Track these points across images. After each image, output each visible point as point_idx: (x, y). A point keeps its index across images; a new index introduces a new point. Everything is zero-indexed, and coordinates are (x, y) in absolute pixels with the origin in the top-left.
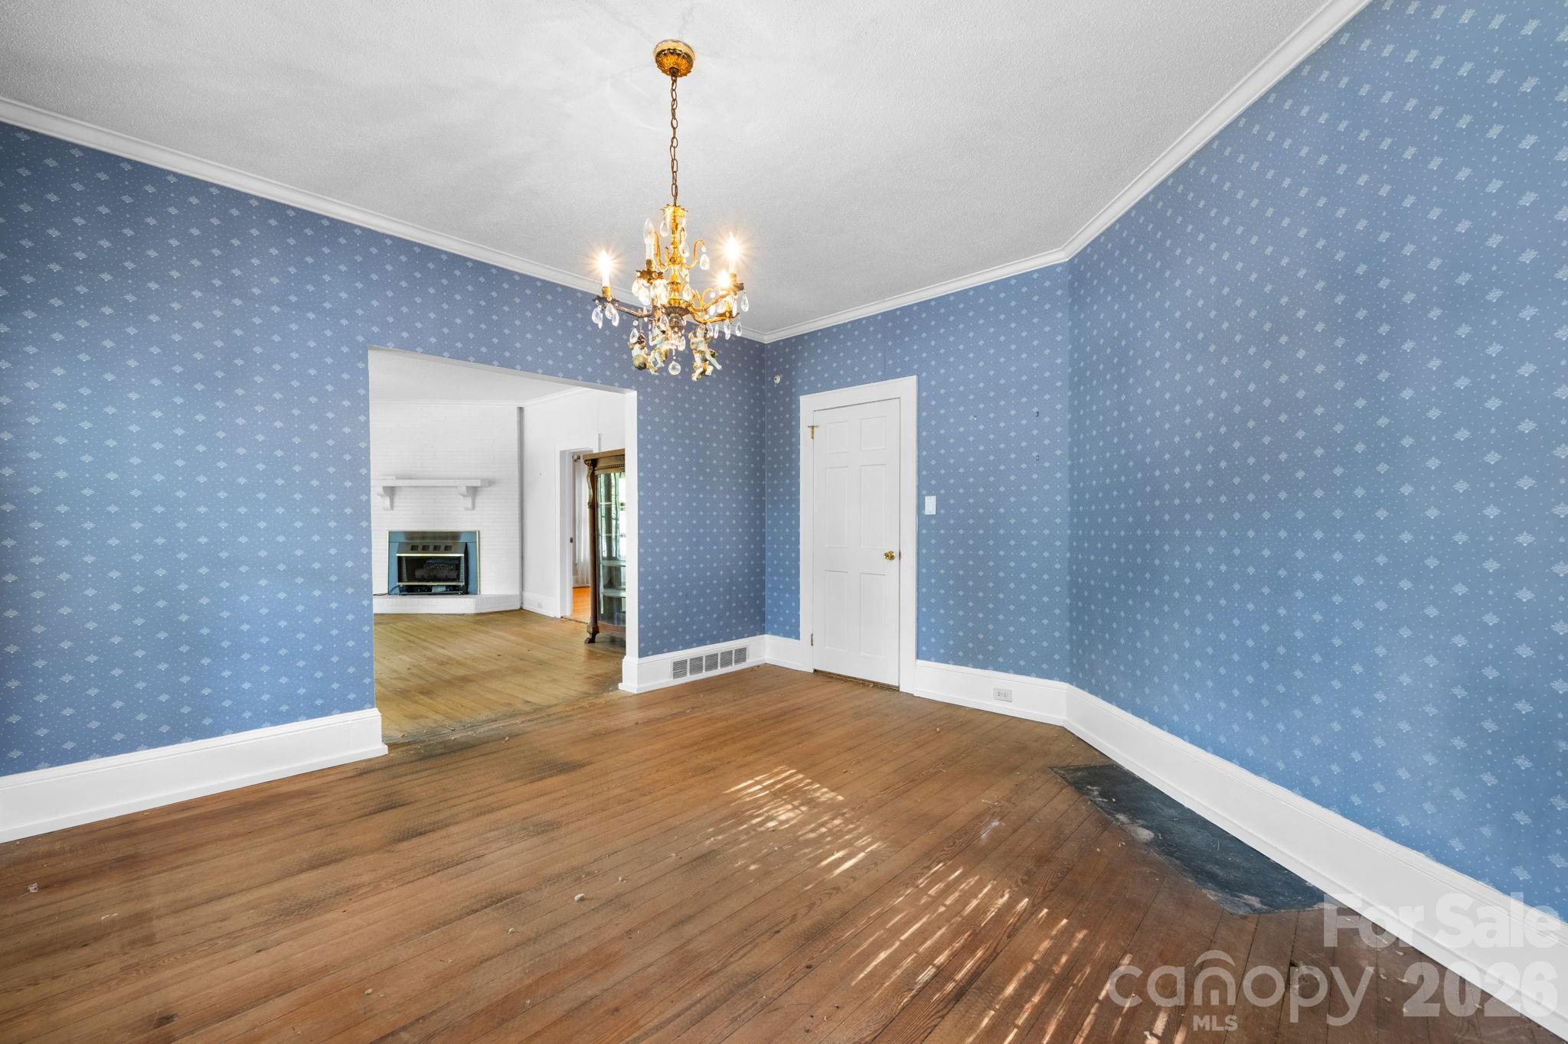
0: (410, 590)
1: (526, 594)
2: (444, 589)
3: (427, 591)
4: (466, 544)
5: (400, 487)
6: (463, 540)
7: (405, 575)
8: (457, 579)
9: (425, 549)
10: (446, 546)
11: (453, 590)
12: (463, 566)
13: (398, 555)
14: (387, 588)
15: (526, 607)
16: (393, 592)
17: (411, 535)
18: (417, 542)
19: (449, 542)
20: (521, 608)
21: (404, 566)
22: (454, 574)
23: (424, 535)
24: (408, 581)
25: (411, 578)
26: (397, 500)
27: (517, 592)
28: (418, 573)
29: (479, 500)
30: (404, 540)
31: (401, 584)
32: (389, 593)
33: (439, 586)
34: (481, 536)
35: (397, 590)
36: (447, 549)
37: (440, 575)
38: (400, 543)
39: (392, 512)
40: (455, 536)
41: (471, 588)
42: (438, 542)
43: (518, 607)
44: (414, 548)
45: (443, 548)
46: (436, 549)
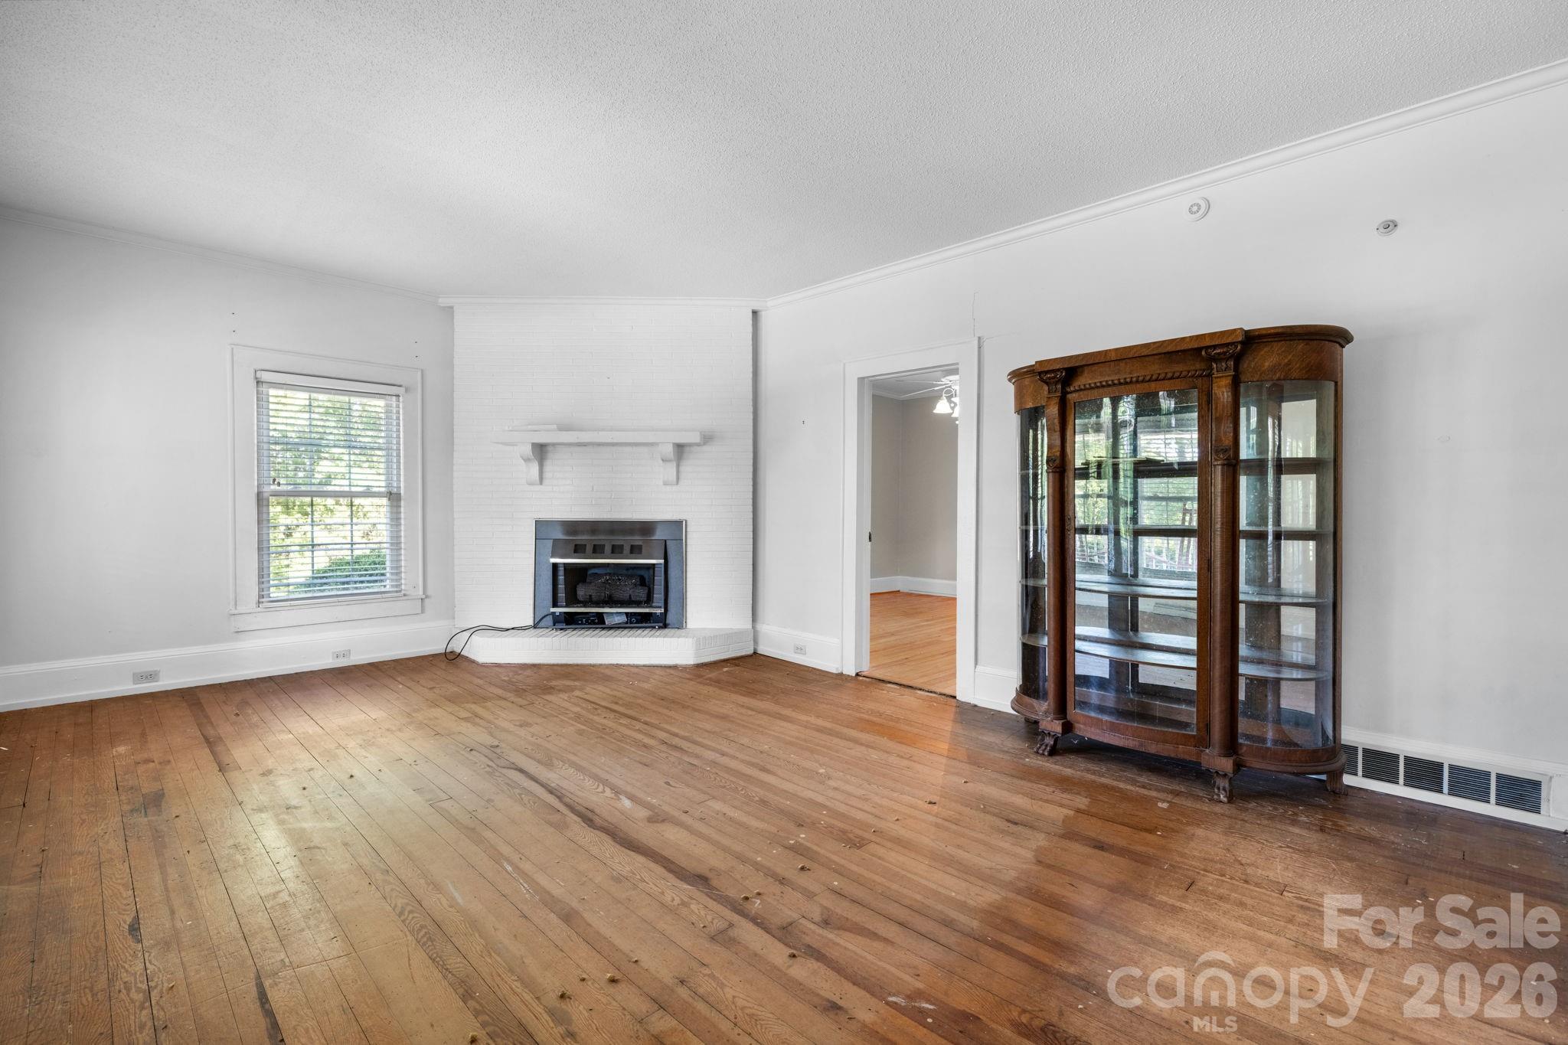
0: (569, 621)
1: (763, 628)
2: (624, 619)
3: (597, 622)
4: (665, 541)
5: (554, 445)
6: (659, 535)
7: (562, 595)
8: (649, 601)
9: (598, 550)
10: (632, 546)
11: (642, 621)
12: (659, 579)
13: (553, 560)
14: (532, 619)
15: (763, 649)
16: (542, 624)
17: (572, 527)
18: (582, 538)
19: (637, 539)
20: (755, 653)
21: (561, 578)
22: (641, 593)
23: (594, 527)
24: (567, 606)
25: (572, 600)
26: (549, 466)
27: (747, 625)
28: (582, 592)
29: (687, 467)
30: (561, 536)
31: (558, 610)
32: (535, 626)
33: (615, 614)
34: (688, 530)
35: (549, 620)
36: (635, 550)
37: (619, 595)
38: (555, 541)
39: (541, 486)
40: (646, 528)
41: (671, 618)
42: (619, 539)
43: (750, 651)
44: (578, 550)
45: (627, 549)
46: (616, 551)
